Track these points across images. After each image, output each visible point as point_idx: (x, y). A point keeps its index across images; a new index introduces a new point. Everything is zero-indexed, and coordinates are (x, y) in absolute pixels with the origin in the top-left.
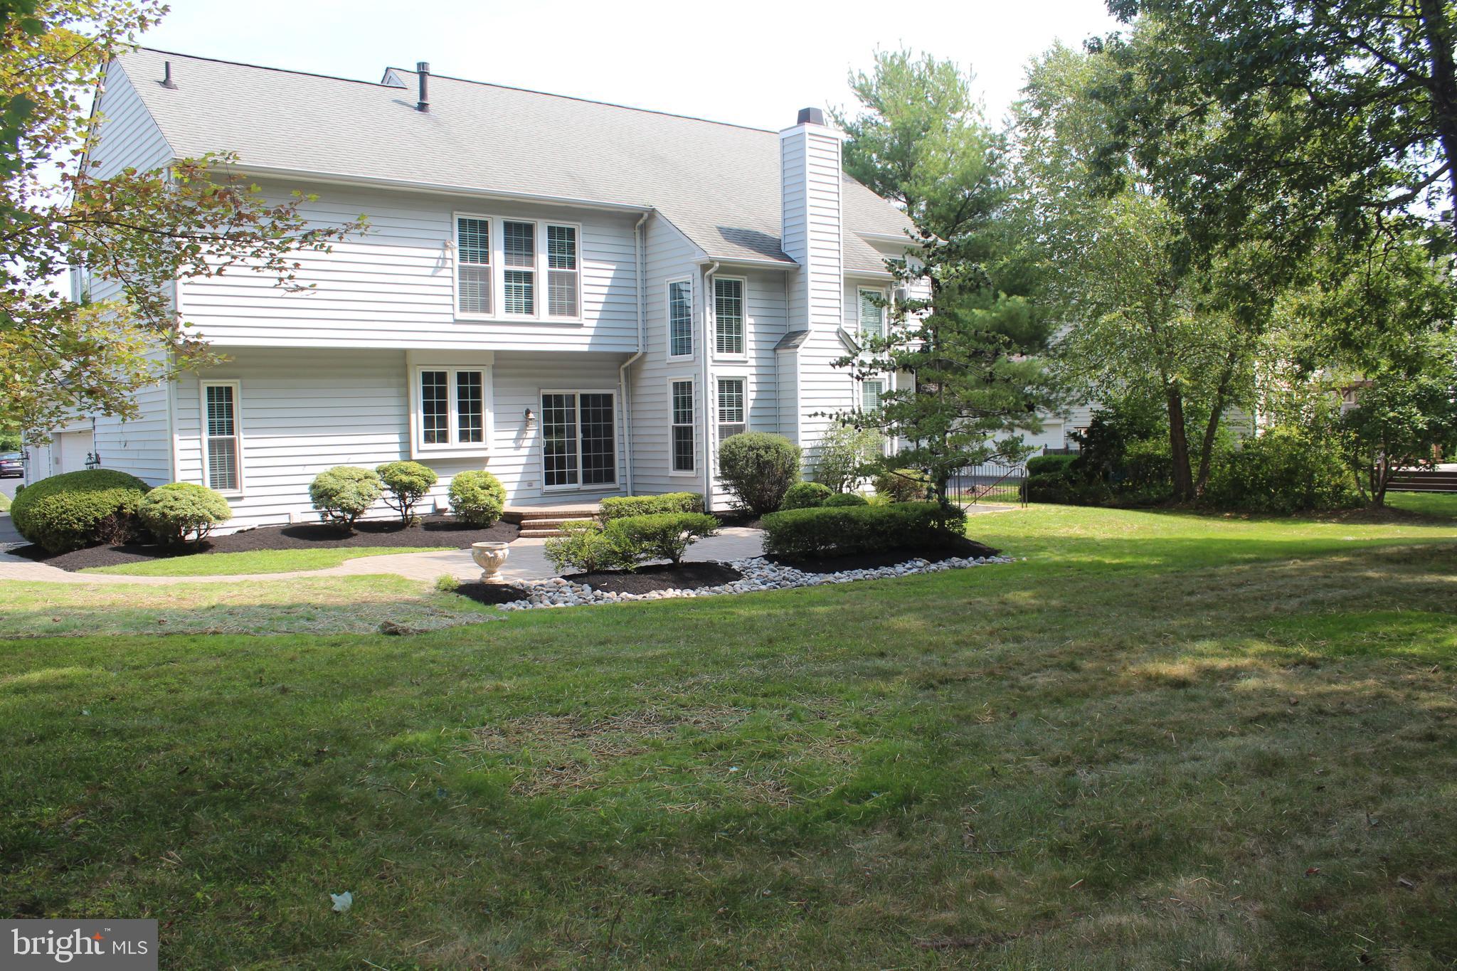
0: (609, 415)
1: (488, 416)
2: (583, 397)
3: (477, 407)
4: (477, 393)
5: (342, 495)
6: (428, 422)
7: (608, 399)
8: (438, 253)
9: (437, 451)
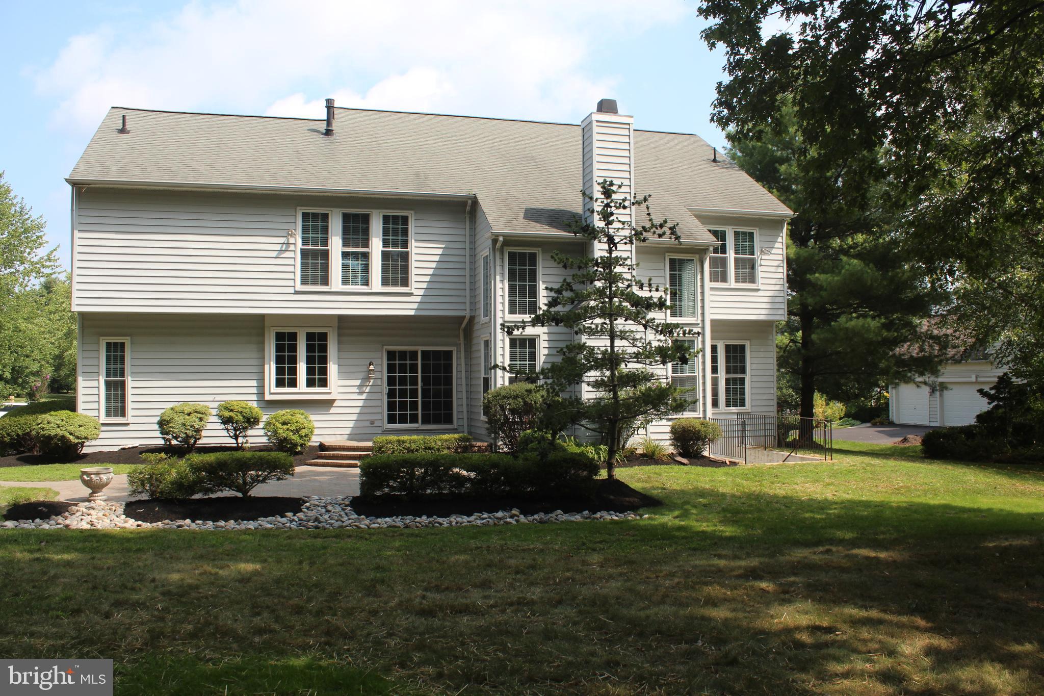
0: (449, 368)
1: (333, 369)
2: (423, 352)
3: (324, 360)
4: (324, 349)
5: (171, 425)
6: (279, 371)
7: (449, 355)
8: (282, 240)
9: (287, 393)
